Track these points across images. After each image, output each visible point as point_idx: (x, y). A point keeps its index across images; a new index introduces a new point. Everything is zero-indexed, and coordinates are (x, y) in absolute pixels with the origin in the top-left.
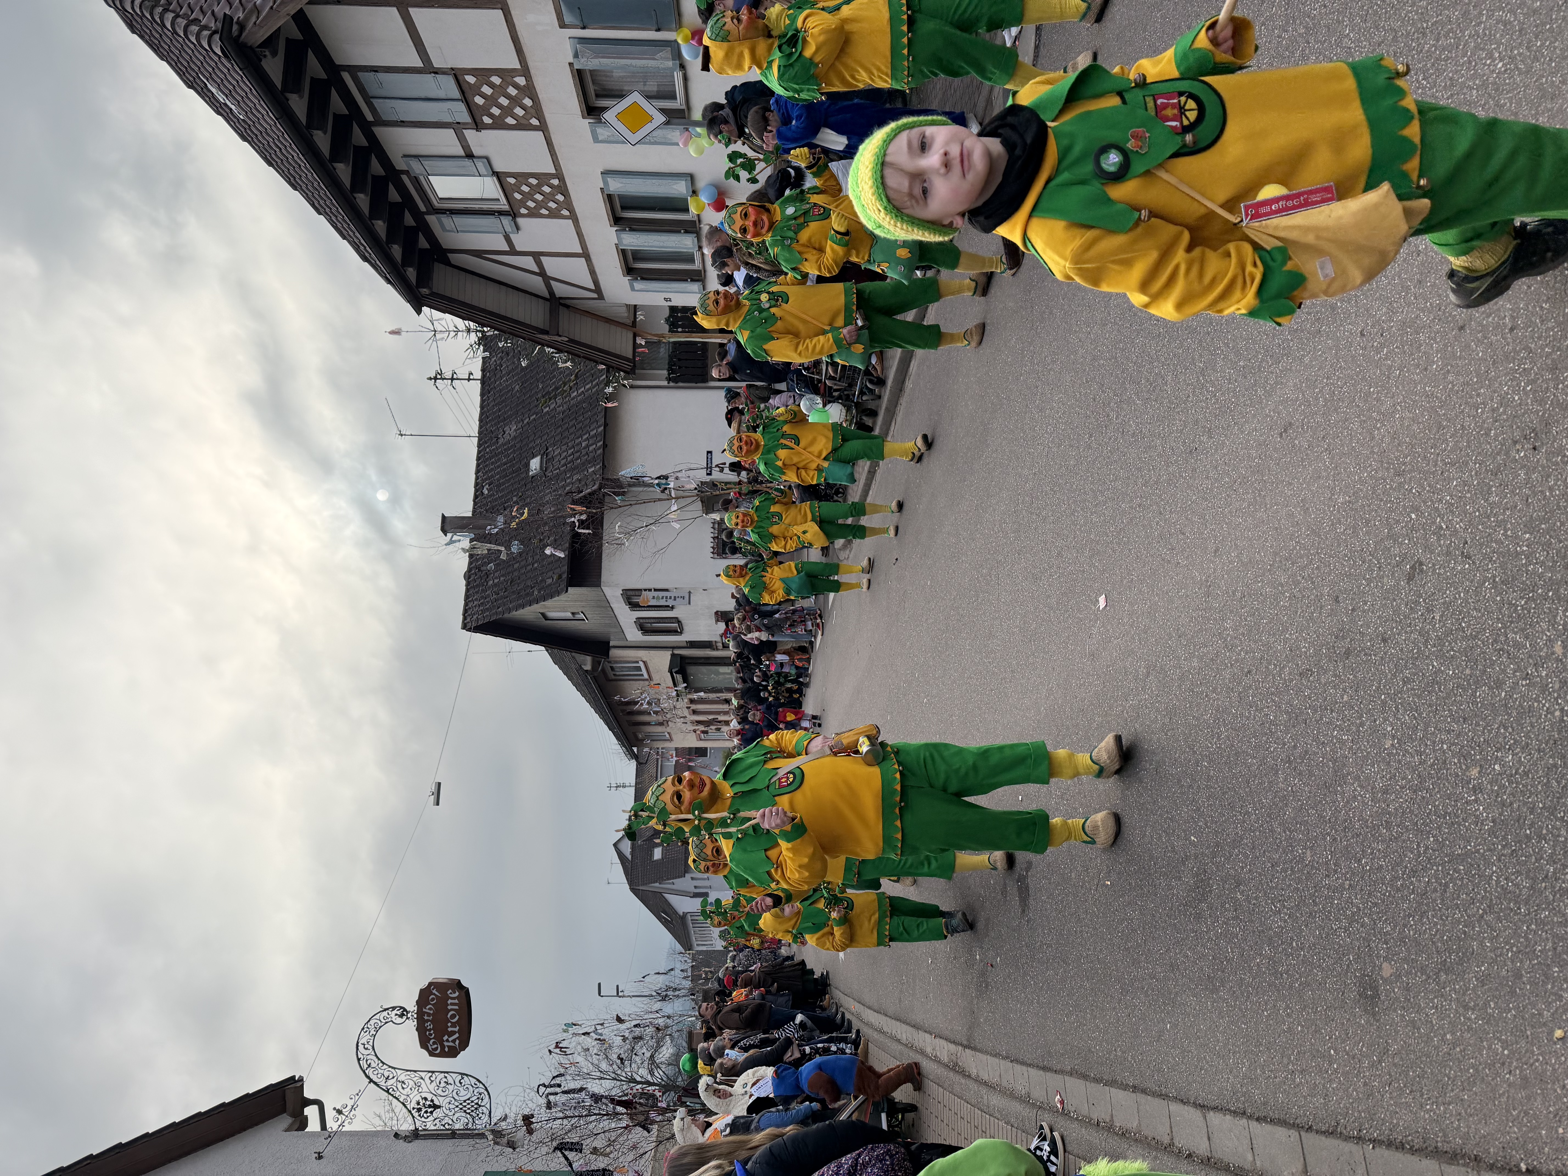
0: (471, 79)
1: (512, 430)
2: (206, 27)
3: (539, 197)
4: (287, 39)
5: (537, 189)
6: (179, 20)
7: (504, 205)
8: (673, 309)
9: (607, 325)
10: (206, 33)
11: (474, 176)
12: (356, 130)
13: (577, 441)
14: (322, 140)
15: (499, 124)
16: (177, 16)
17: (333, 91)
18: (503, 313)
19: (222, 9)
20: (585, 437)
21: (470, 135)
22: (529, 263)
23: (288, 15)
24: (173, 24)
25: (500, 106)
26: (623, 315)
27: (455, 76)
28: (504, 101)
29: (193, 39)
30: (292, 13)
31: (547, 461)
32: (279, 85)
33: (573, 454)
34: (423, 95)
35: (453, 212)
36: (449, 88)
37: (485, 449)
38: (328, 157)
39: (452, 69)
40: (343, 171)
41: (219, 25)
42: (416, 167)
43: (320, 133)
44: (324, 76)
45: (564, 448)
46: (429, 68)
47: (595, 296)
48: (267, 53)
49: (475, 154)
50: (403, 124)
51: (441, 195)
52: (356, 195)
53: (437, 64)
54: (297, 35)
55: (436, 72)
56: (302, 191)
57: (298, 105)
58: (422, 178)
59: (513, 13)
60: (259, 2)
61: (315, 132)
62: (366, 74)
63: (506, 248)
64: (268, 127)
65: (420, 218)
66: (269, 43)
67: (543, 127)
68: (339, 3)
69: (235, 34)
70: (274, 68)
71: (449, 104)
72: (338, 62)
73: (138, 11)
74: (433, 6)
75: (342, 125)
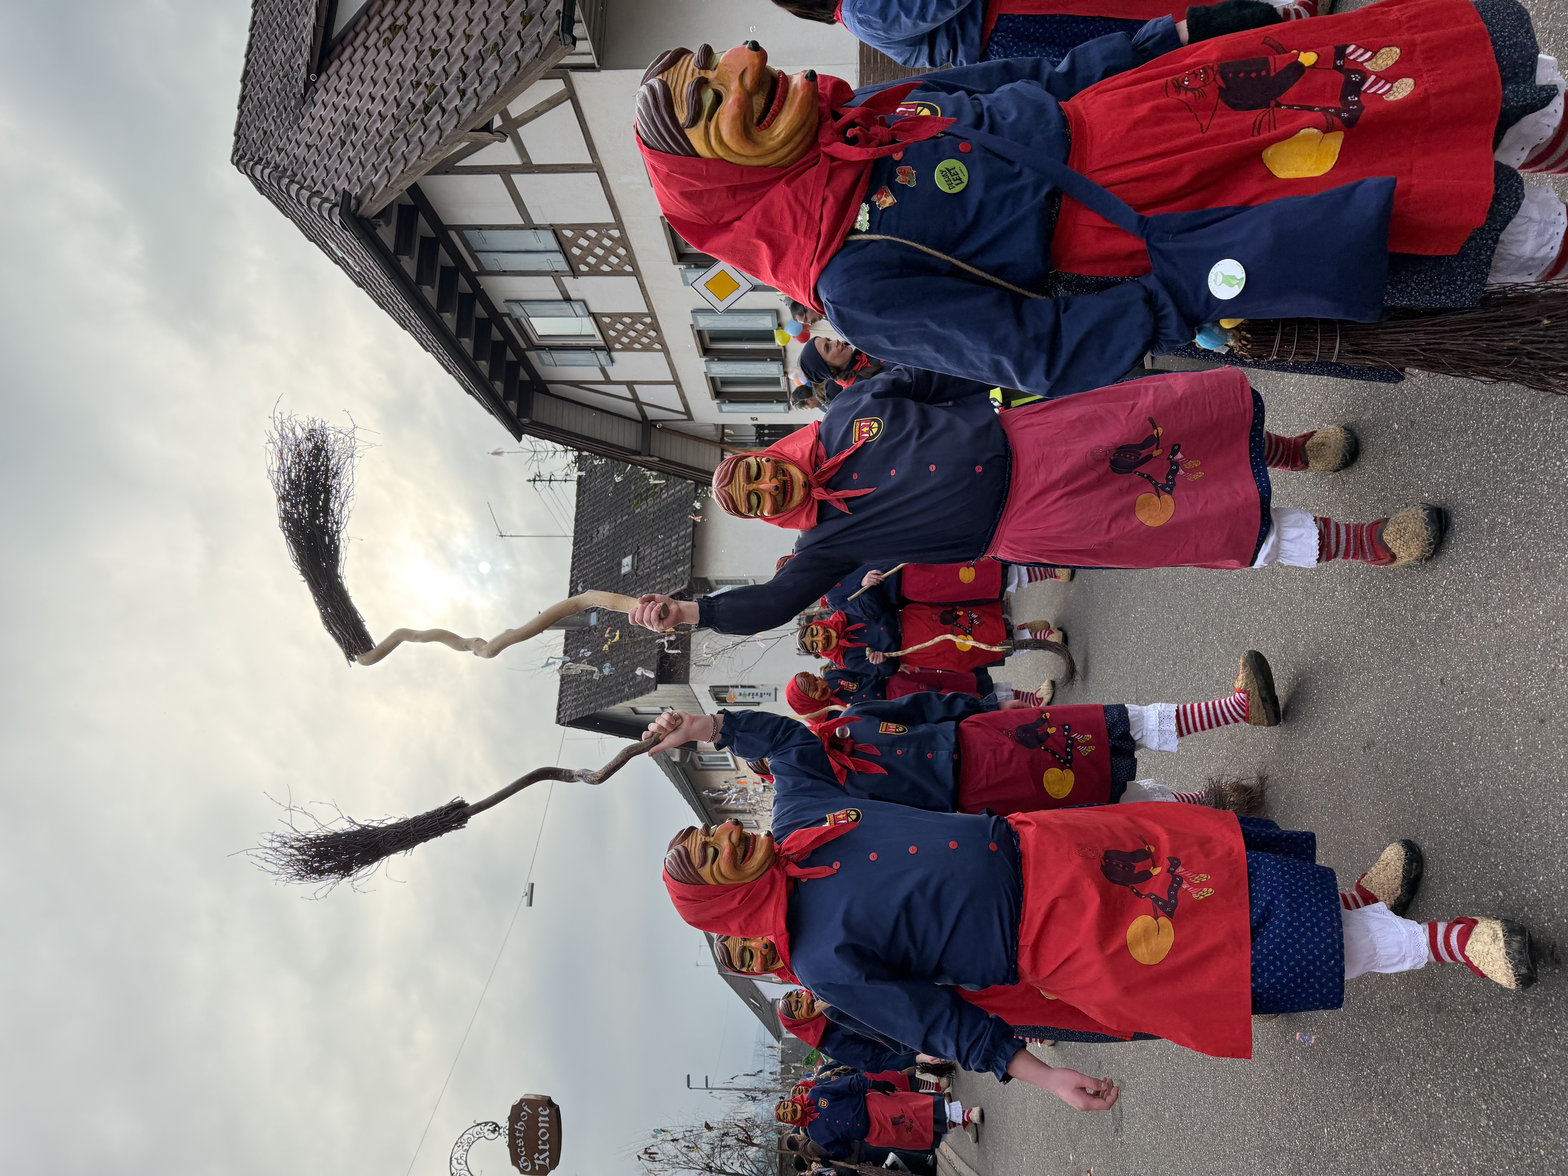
0: (568, 233)
1: (605, 529)
2: (326, 200)
3: (632, 334)
4: (400, 205)
5: (631, 326)
6: (303, 191)
7: (599, 340)
8: (760, 427)
9: (696, 443)
10: (327, 205)
11: (571, 317)
12: (462, 280)
13: (667, 541)
14: (430, 294)
15: (595, 272)
16: (302, 187)
18: (596, 436)
19: (342, 184)
20: (675, 537)
21: (568, 282)
22: (623, 391)
23: (401, 190)
24: (297, 195)
25: (596, 256)
26: (713, 434)
27: (553, 230)
28: (599, 251)
29: (316, 210)
30: (405, 189)
31: (639, 559)
32: (391, 247)
33: (662, 553)
34: (523, 248)
35: (552, 348)
36: (548, 242)
37: (580, 548)
38: (435, 307)
39: (551, 225)
40: (449, 319)
41: (339, 199)
42: (517, 310)
43: (428, 287)
44: (433, 235)
45: (654, 548)
46: (529, 225)
47: (685, 417)
48: (382, 223)
49: (573, 298)
50: (504, 273)
51: (540, 333)
52: (461, 339)
53: (536, 221)
54: (409, 201)
55: (536, 228)
56: (411, 331)
57: (409, 265)
58: (523, 320)
59: (607, 175)
60: (375, 180)
61: (424, 287)
62: (471, 231)
63: (601, 378)
64: (381, 282)
65: (520, 354)
66: (384, 214)
67: (636, 273)
68: (447, 173)
69: (353, 208)
70: (387, 235)
71: (548, 255)
72: (446, 222)
73: (267, 180)
74: (533, 172)
75: (449, 277)
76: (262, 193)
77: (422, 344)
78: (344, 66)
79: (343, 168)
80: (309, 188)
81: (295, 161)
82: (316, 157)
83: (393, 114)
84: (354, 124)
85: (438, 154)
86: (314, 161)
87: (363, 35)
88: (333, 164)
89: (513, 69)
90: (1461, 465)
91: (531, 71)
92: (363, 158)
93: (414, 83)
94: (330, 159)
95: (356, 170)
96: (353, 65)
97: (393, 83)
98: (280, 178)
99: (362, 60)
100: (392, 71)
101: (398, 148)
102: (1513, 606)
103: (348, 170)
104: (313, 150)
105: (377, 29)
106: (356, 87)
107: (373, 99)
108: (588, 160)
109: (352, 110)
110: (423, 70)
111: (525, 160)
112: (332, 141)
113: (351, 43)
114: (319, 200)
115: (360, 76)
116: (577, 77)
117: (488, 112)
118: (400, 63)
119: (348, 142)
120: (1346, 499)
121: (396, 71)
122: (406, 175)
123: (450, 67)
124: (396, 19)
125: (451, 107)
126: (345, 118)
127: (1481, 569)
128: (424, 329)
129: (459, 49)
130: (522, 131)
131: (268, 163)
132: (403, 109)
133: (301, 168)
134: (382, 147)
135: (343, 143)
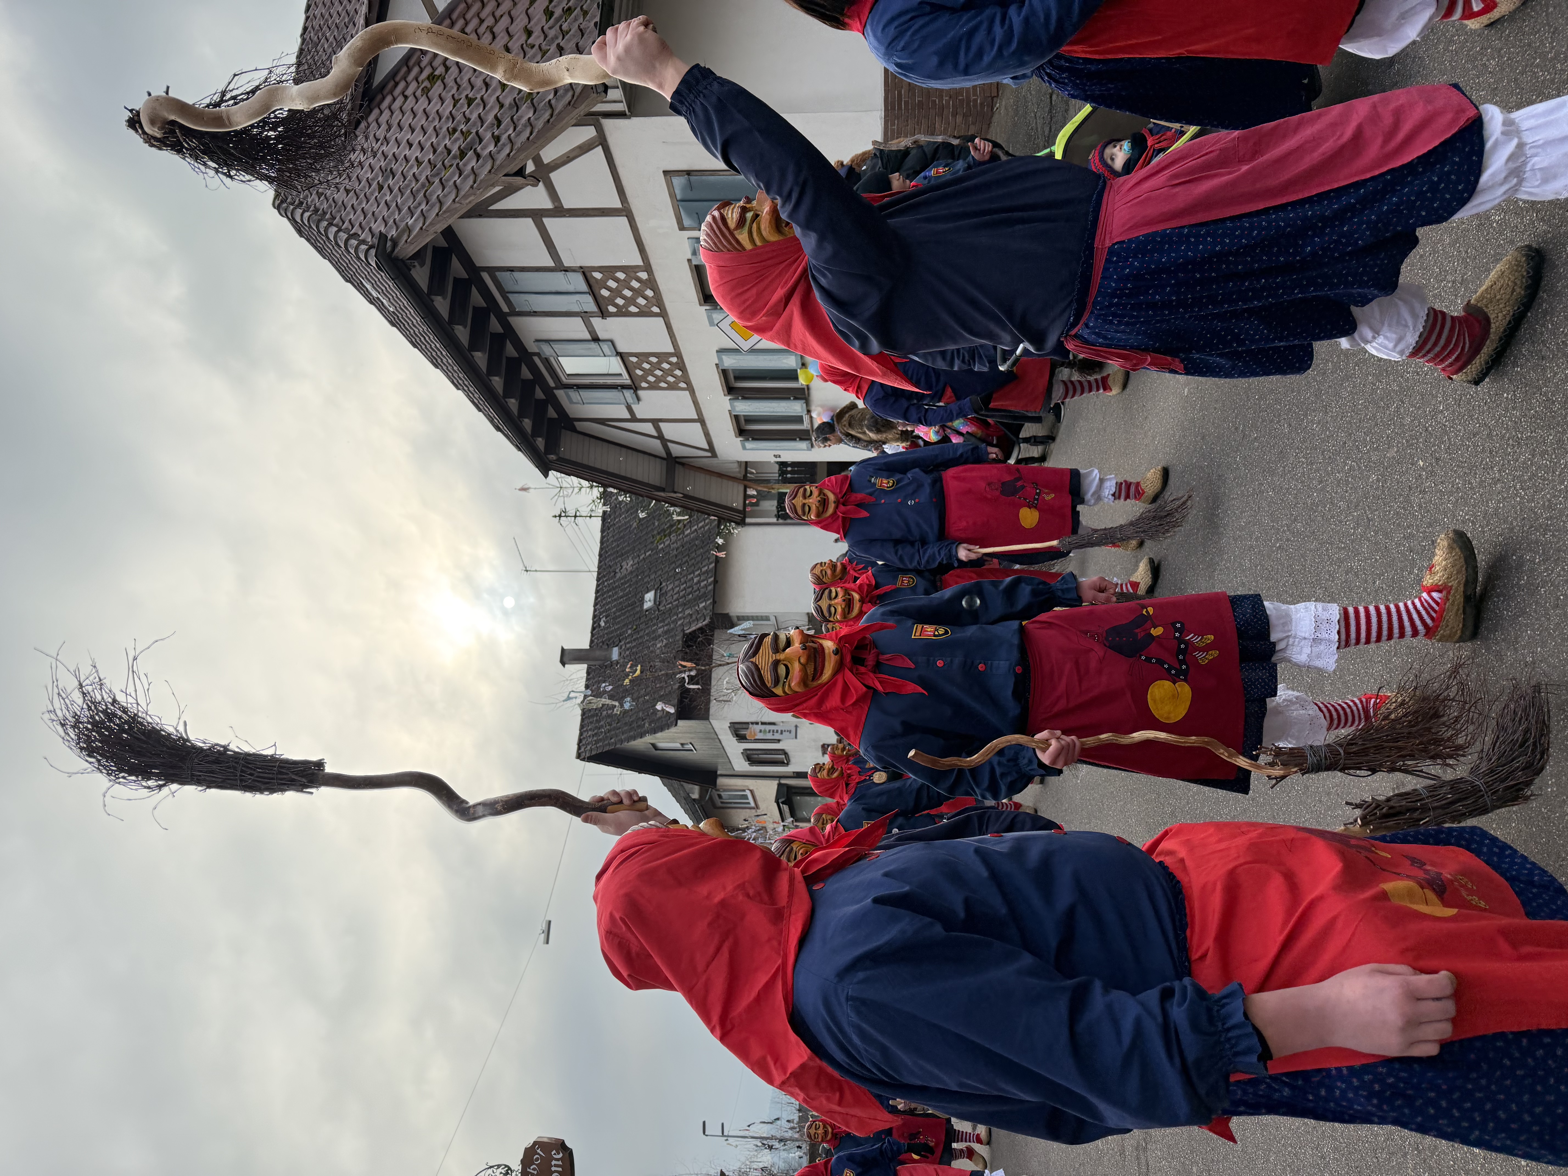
0: (598, 275)
1: (628, 565)
2: (363, 242)
3: (659, 373)
4: (434, 247)
5: (657, 366)
6: (341, 234)
7: (626, 379)
8: (783, 464)
9: (722, 482)
10: (364, 247)
11: (599, 356)
12: (494, 321)
13: (689, 578)
14: (462, 333)
15: (623, 313)
16: (340, 230)
17: (474, 289)
18: (623, 474)
19: (379, 227)
20: (697, 573)
21: (596, 322)
22: (649, 428)
23: (436, 233)
24: (335, 237)
25: (624, 297)
26: (736, 471)
27: (583, 272)
28: (627, 293)
29: (352, 251)
30: (439, 231)
31: (660, 596)
32: (425, 287)
33: (685, 589)
34: (553, 290)
35: (580, 387)
36: (578, 282)
37: (603, 583)
38: (466, 345)
39: (581, 267)
40: (480, 358)
41: (376, 241)
42: (547, 350)
43: (460, 327)
44: (466, 276)
45: (676, 583)
46: (560, 267)
47: (709, 455)
48: (416, 264)
49: (601, 337)
50: (535, 314)
51: (569, 371)
52: (491, 378)
53: (567, 263)
54: (443, 243)
55: (566, 270)
56: (443, 370)
57: (442, 305)
58: (552, 359)
59: (637, 219)
60: (410, 222)
61: (456, 327)
62: (504, 273)
63: (629, 417)
64: (414, 321)
65: (549, 393)
66: (419, 256)
67: (663, 314)
68: (480, 216)
69: (389, 250)
70: (421, 275)
71: (577, 297)
72: (479, 263)
73: (306, 223)
74: (564, 216)
75: (480, 317)
76: (301, 236)
77: (453, 382)
78: (383, 115)
79: (380, 212)
80: (347, 231)
81: (333, 205)
82: (354, 201)
83: (429, 160)
84: (391, 169)
85: (472, 198)
86: (353, 205)
87: (402, 85)
88: (371, 207)
89: (547, 116)
90: (1487, 502)
91: (564, 119)
92: (399, 201)
93: (450, 130)
94: (367, 202)
95: (393, 213)
96: (392, 113)
97: (430, 130)
98: (319, 221)
99: (401, 108)
100: (430, 119)
101: (434, 192)
102: (1544, 645)
103: (385, 213)
104: (352, 194)
105: (416, 79)
106: (394, 134)
107: (411, 145)
108: (619, 205)
109: (390, 156)
110: (459, 117)
111: (556, 204)
112: (370, 186)
113: (391, 92)
114: (356, 242)
115: (399, 124)
116: (608, 124)
117: (521, 157)
118: (437, 111)
119: (386, 186)
120: (1372, 536)
121: (434, 119)
122: (440, 218)
123: (486, 114)
124: (434, 69)
125: (487, 152)
126: (383, 164)
127: (1510, 607)
128: (455, 368)
129: (494, 98)
130: (554, 176)
131: (308, 207)
132: (440, 154)
133: (339, 211)
134: (418, 191)
135: (381, 188)
